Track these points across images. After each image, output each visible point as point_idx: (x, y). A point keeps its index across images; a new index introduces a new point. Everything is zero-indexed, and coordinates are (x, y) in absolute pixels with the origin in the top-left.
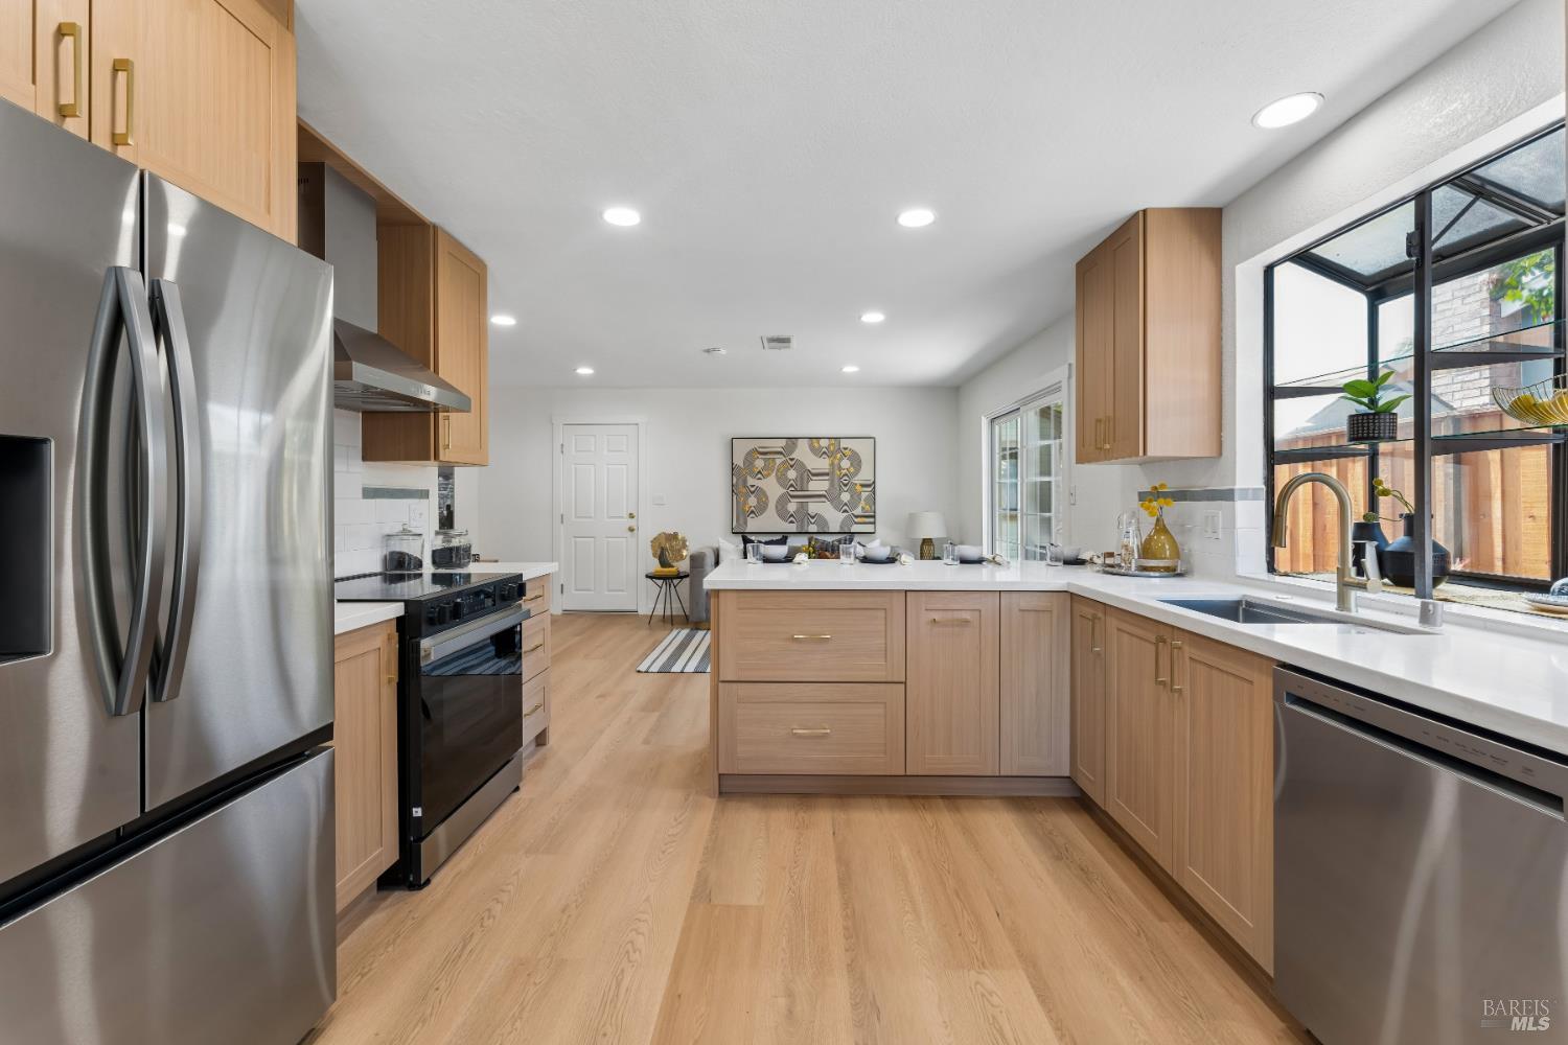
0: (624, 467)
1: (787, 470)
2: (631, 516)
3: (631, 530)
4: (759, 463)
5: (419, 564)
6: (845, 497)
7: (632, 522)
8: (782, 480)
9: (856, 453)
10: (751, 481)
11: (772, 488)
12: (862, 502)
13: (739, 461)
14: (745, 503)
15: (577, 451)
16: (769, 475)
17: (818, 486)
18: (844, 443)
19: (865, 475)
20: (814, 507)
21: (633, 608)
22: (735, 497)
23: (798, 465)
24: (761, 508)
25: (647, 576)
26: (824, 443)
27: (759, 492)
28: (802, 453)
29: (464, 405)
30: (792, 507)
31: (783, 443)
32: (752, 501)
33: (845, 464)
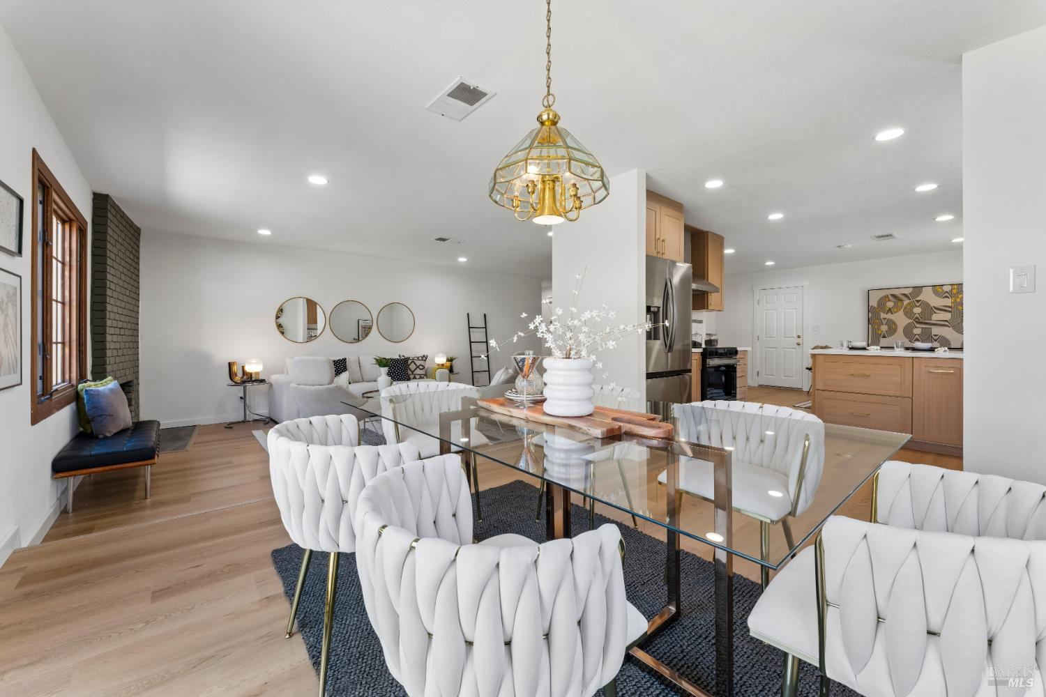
0: (795, 310)
1: (912, 308)
2: (799, 337)
3: (799, 344)
4: (890, 304)
5: (701, 344)
7: (799, 341)
8: (908, 313)
10: (883, 316)
11: (901, 319)
13: (874, 303)
14: (879, 329)
15: (767, 303)
16: (898, 311)
21: (800, 387)
22: (870, 326)
23: (923, 304)
24: (892, 332)
25: (807, 369)
26: (947, 288)
27: (889, 322)
28: (927, 295)
29: (717, 290)
30: (918, 331)
31: (910, 290)
32: (885, 328)
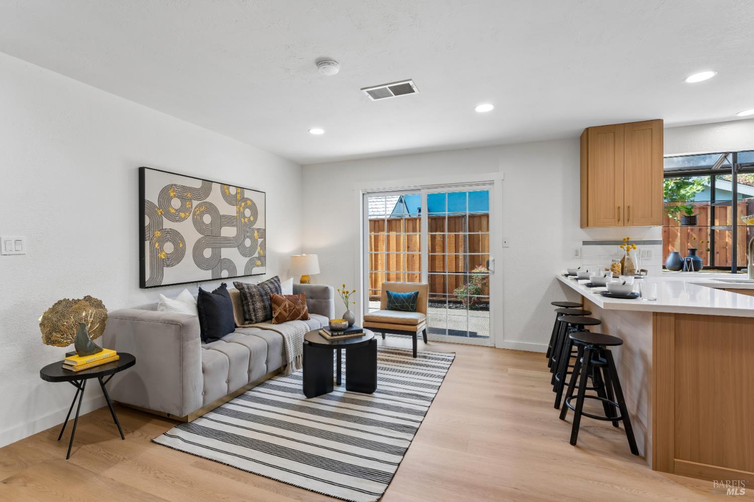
1: (202, 214)
4: (176, 203)
6: (248, 243)
8: (198, 224)
9: (254, 204)
10: (167, 224)
11: (189, 233)
12: (259, 248)
13: (153, 197)
14: (161, 249)
16: (185, 218)
17: (229, 232)
18: (247, 194)
19: (259, 225)
20: (227, 253)
23: (211, 209)
24: (177, 257)
26: (233, 191)
27: (175, 237)
28: (215, 197)
30: (208, 253)
31: (199, 184)
32: (169, 248)
33: (248, 213)
